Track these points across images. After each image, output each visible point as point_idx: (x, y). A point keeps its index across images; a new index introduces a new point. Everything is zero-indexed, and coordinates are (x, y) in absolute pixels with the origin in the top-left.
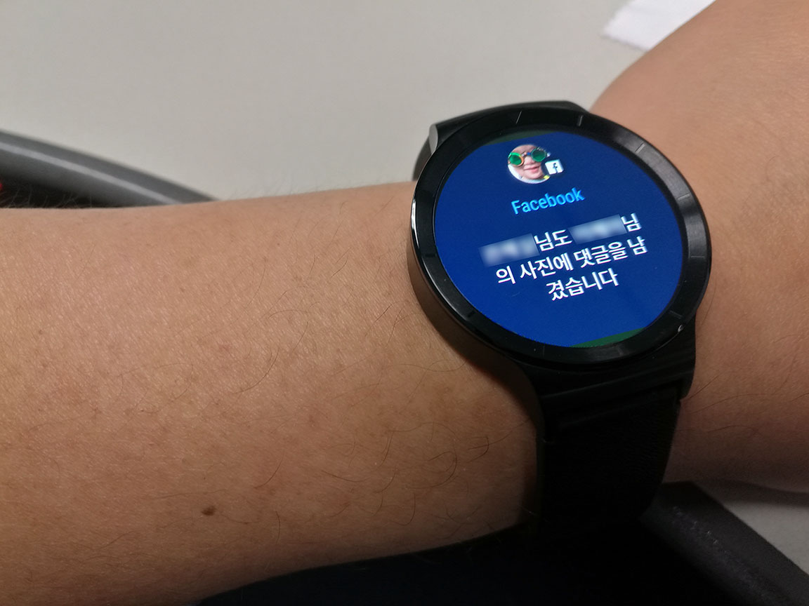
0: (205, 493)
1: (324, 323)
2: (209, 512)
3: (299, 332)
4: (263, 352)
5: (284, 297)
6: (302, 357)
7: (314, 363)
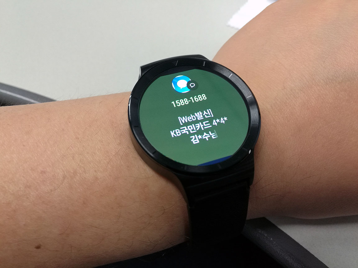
0: (36, 239)
1: (89, 159)
2: (38, 247)
3: (77, 163)
4: (61, 173)
5: (71, 147)
6: (79, 175)
7: (85, 177)
